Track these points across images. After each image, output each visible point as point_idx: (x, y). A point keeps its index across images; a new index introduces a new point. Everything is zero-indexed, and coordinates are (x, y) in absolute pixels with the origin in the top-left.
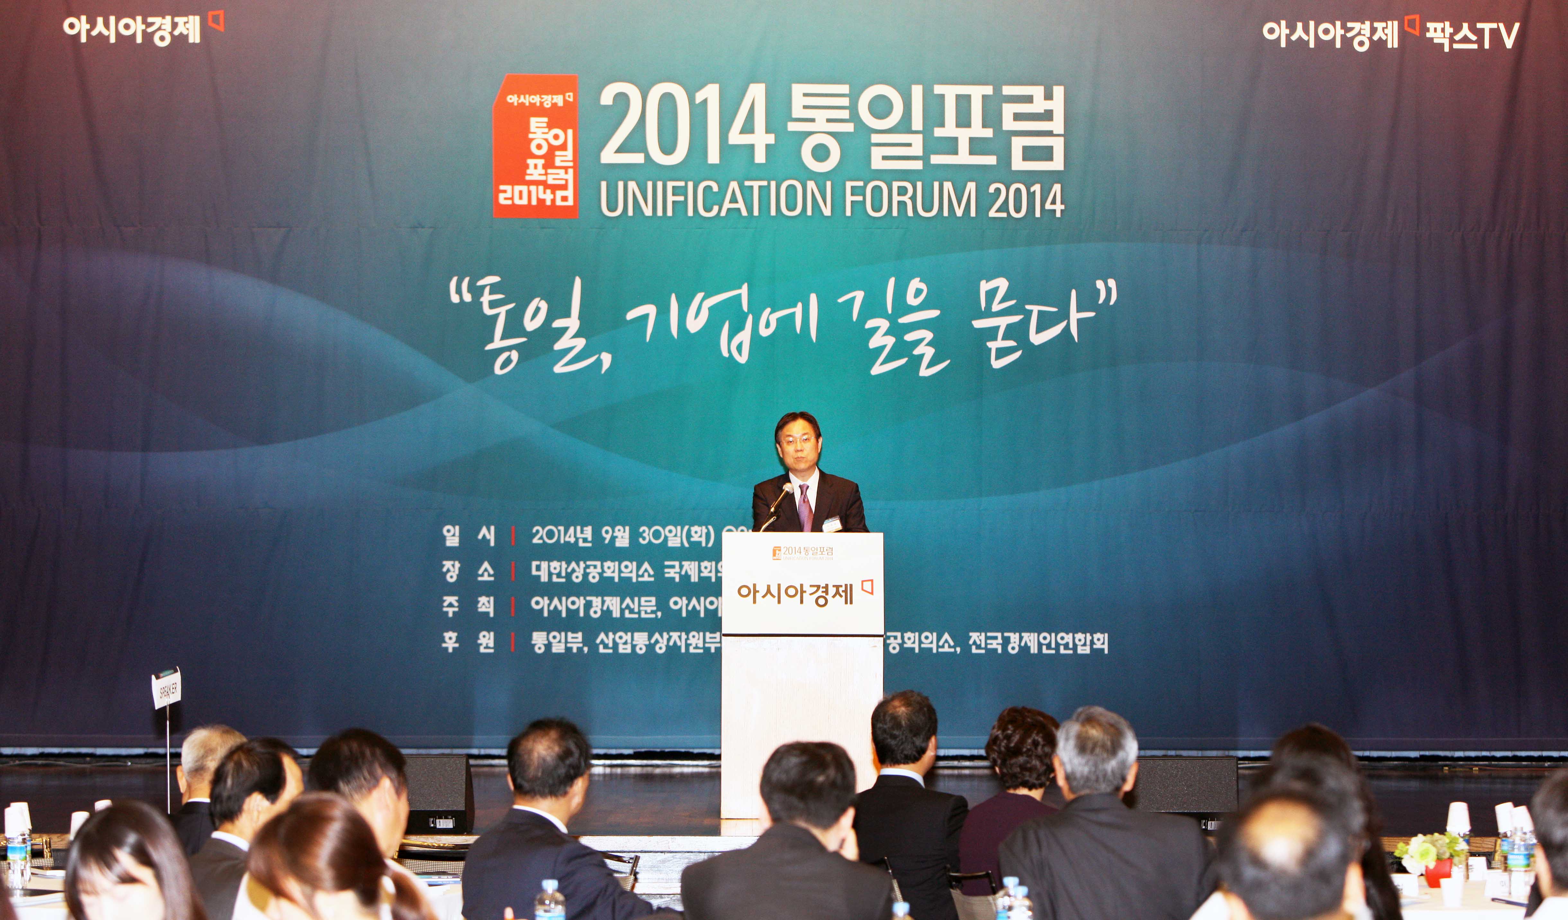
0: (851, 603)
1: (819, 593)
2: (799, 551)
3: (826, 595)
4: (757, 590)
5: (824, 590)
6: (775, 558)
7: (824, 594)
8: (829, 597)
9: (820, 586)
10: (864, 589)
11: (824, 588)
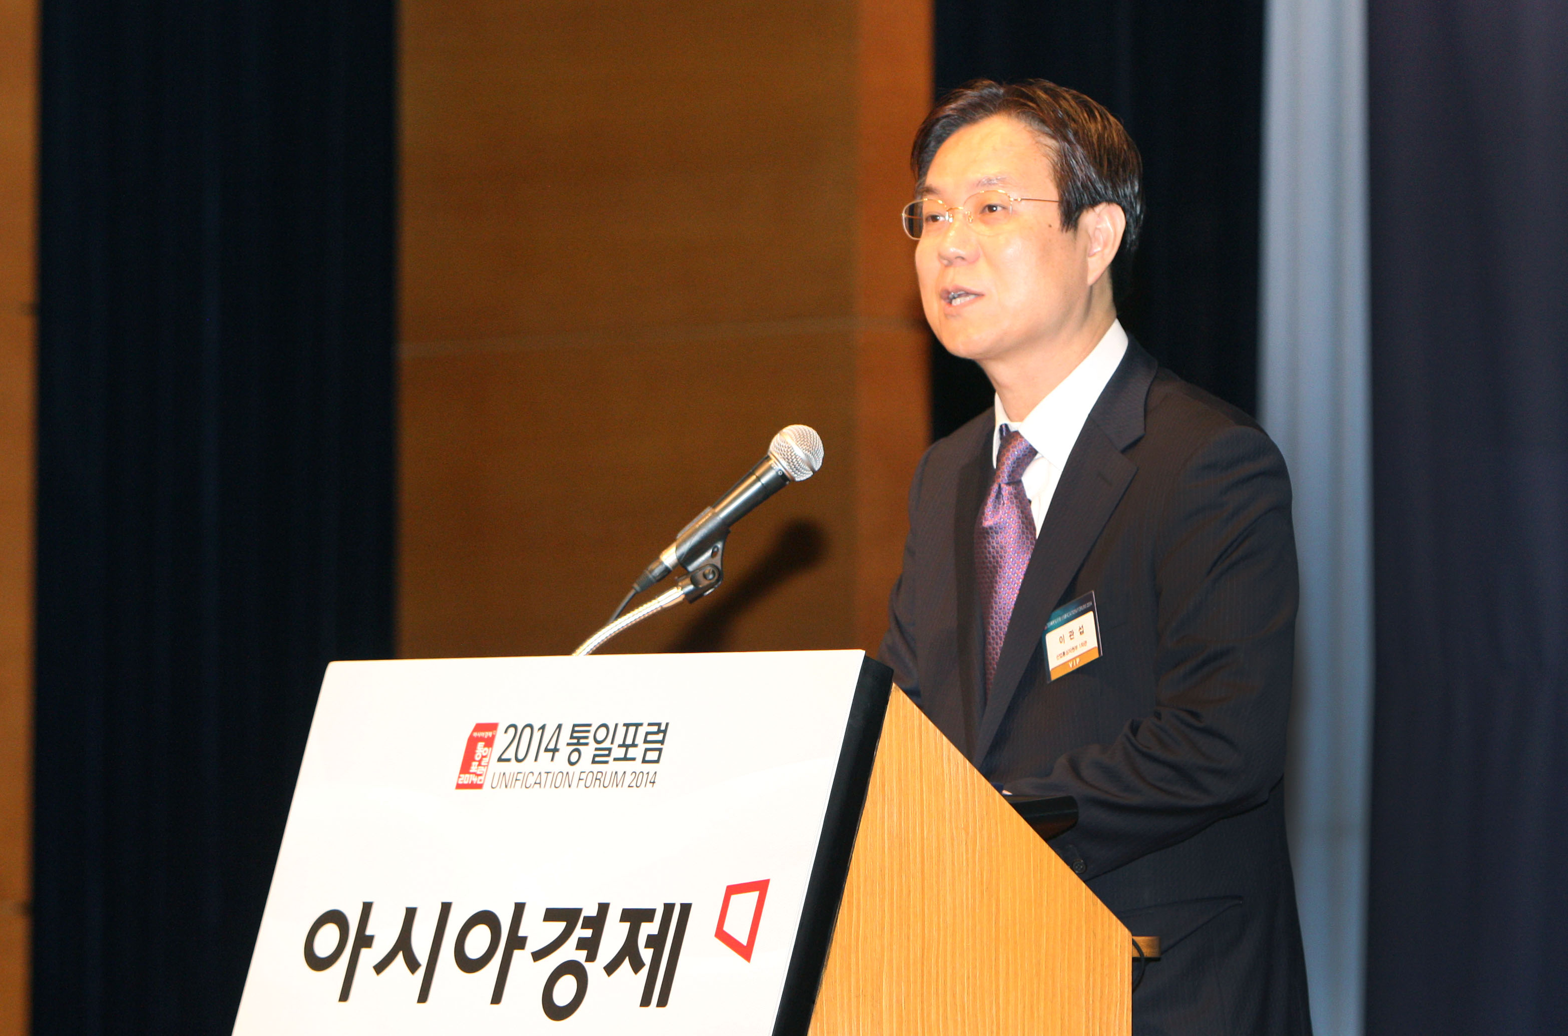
1: (569, 952)
2: (552, 745)
3: (587, 960)
4: (369, 931)
5: (589, 932)
7: (582, 955)
8: (594, 970)
9: (578, 910)
11: (589, 922)
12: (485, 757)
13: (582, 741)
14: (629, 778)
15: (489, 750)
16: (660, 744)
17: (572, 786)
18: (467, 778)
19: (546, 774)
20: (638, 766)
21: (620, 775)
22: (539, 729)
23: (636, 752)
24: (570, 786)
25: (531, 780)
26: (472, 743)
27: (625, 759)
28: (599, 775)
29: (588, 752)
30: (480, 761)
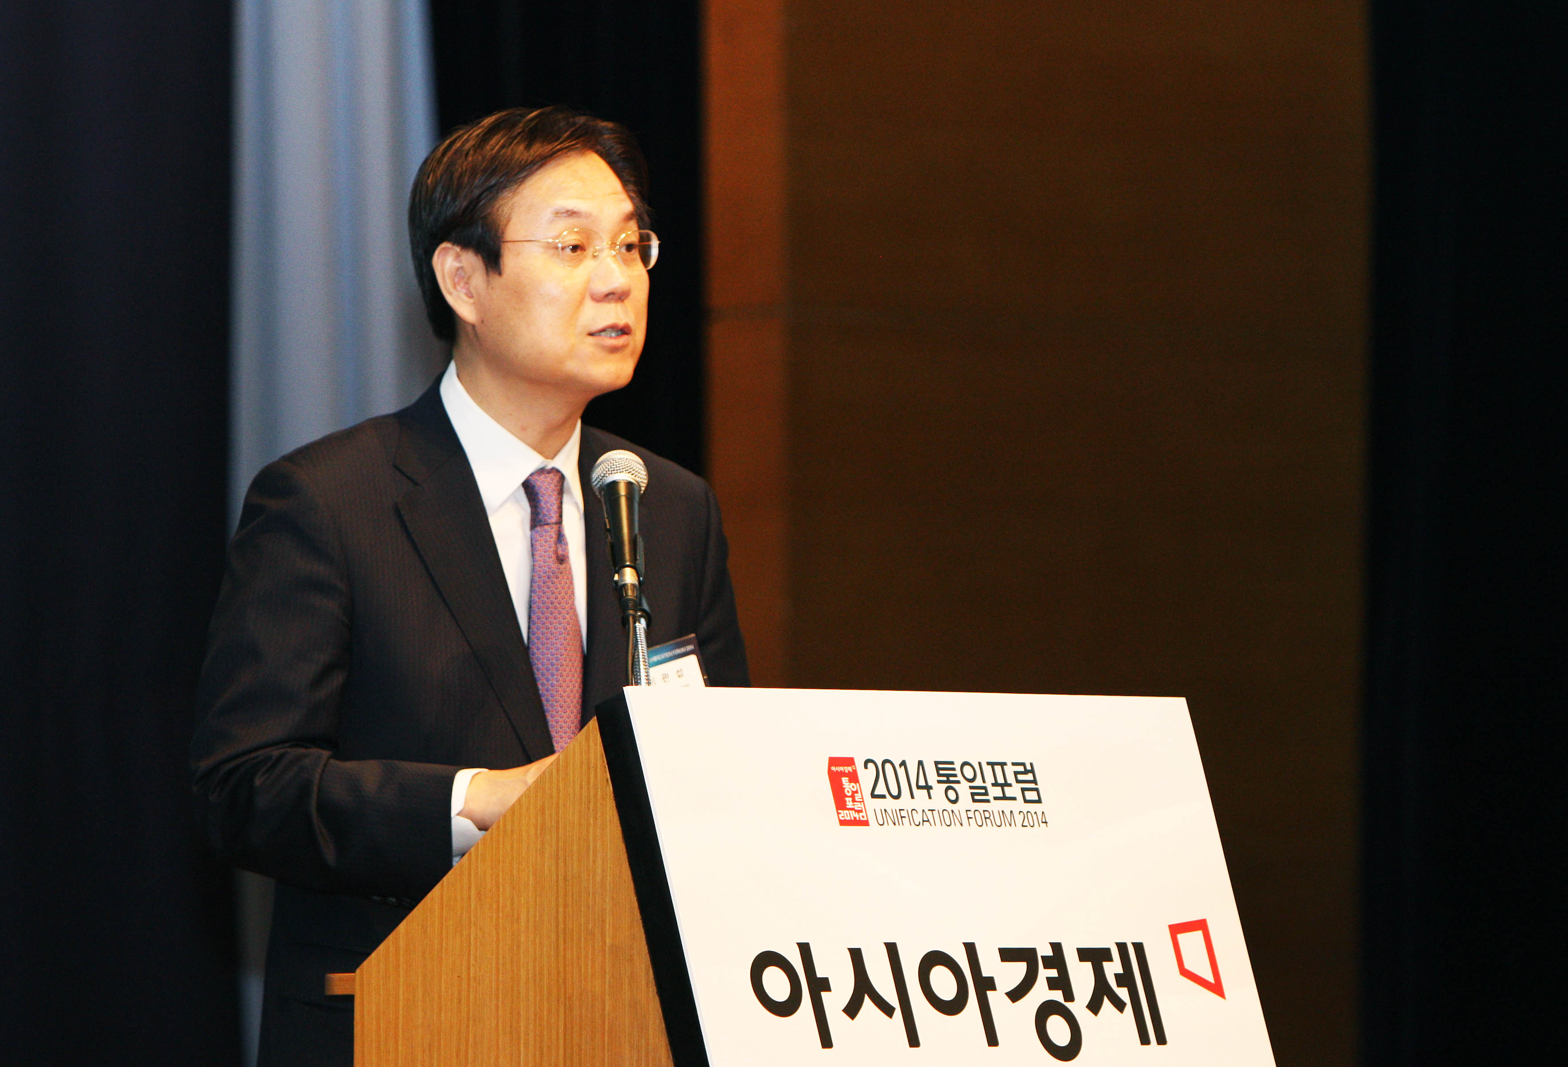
0: (1161, 1040)
1: (1041, 993)
2: (922, 783)
3: (1065, 998)
4: (820, 974)
5: (1053, 973)
6: (846, 815)
7: (1058, 996)
8: (1079, 1008)
9: (1033, 951)
10: (1188, 966)
11: (1049, 962)
12: (857, 792)
13: (951, 779)
14: (1019, 818)
15: (856, 785)
16: (1034, 784)
17: (963, 824)
18: (846, 814)
19: (931, 812)
20: (1019, 804)
21: (1008, 814)
22: (900, 766)
23: (1014, 790)
24: (961, 825)
25: (918, 818)
26: (835, 779)
27: (1004, 798)
28: (987, 815)
29: (964, 789)
30: (853, 796)
